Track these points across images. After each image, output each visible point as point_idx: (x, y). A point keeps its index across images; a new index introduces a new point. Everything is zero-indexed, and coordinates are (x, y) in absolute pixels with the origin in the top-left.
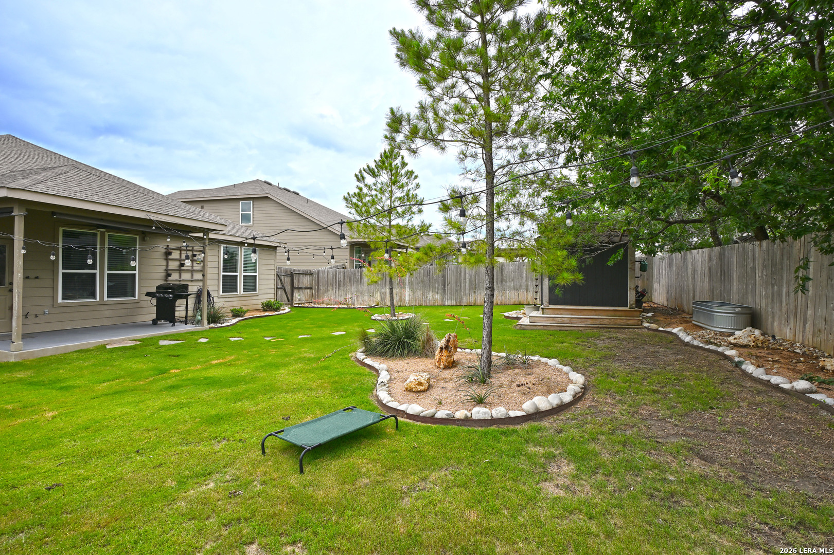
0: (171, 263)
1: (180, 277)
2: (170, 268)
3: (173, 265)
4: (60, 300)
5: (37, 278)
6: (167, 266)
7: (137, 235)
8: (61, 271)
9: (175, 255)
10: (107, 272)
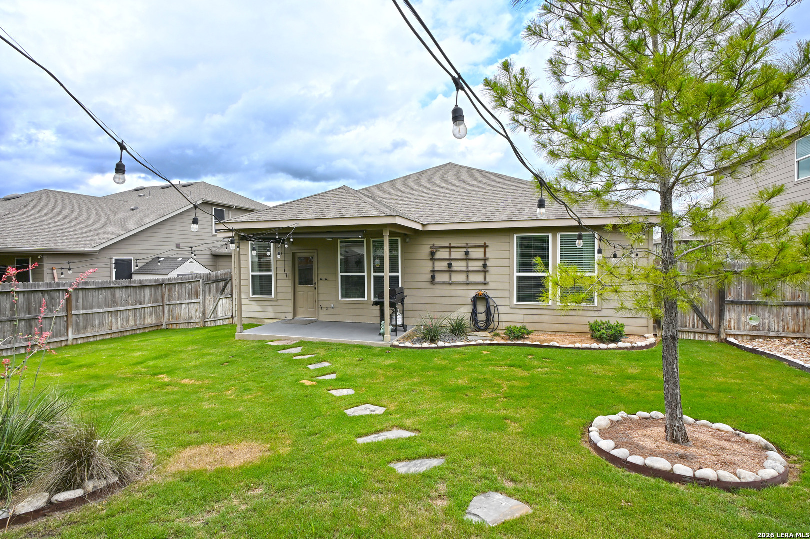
0: (437, 264)
1: (450, 279)
2: (436, 269)
3: (441, 265)
4: (340, 299)
5: (326, 280)
6: (433, 267)
7: (399, 237)
8: (340, 274)
9: (443, 254)
10: (373, 274)
